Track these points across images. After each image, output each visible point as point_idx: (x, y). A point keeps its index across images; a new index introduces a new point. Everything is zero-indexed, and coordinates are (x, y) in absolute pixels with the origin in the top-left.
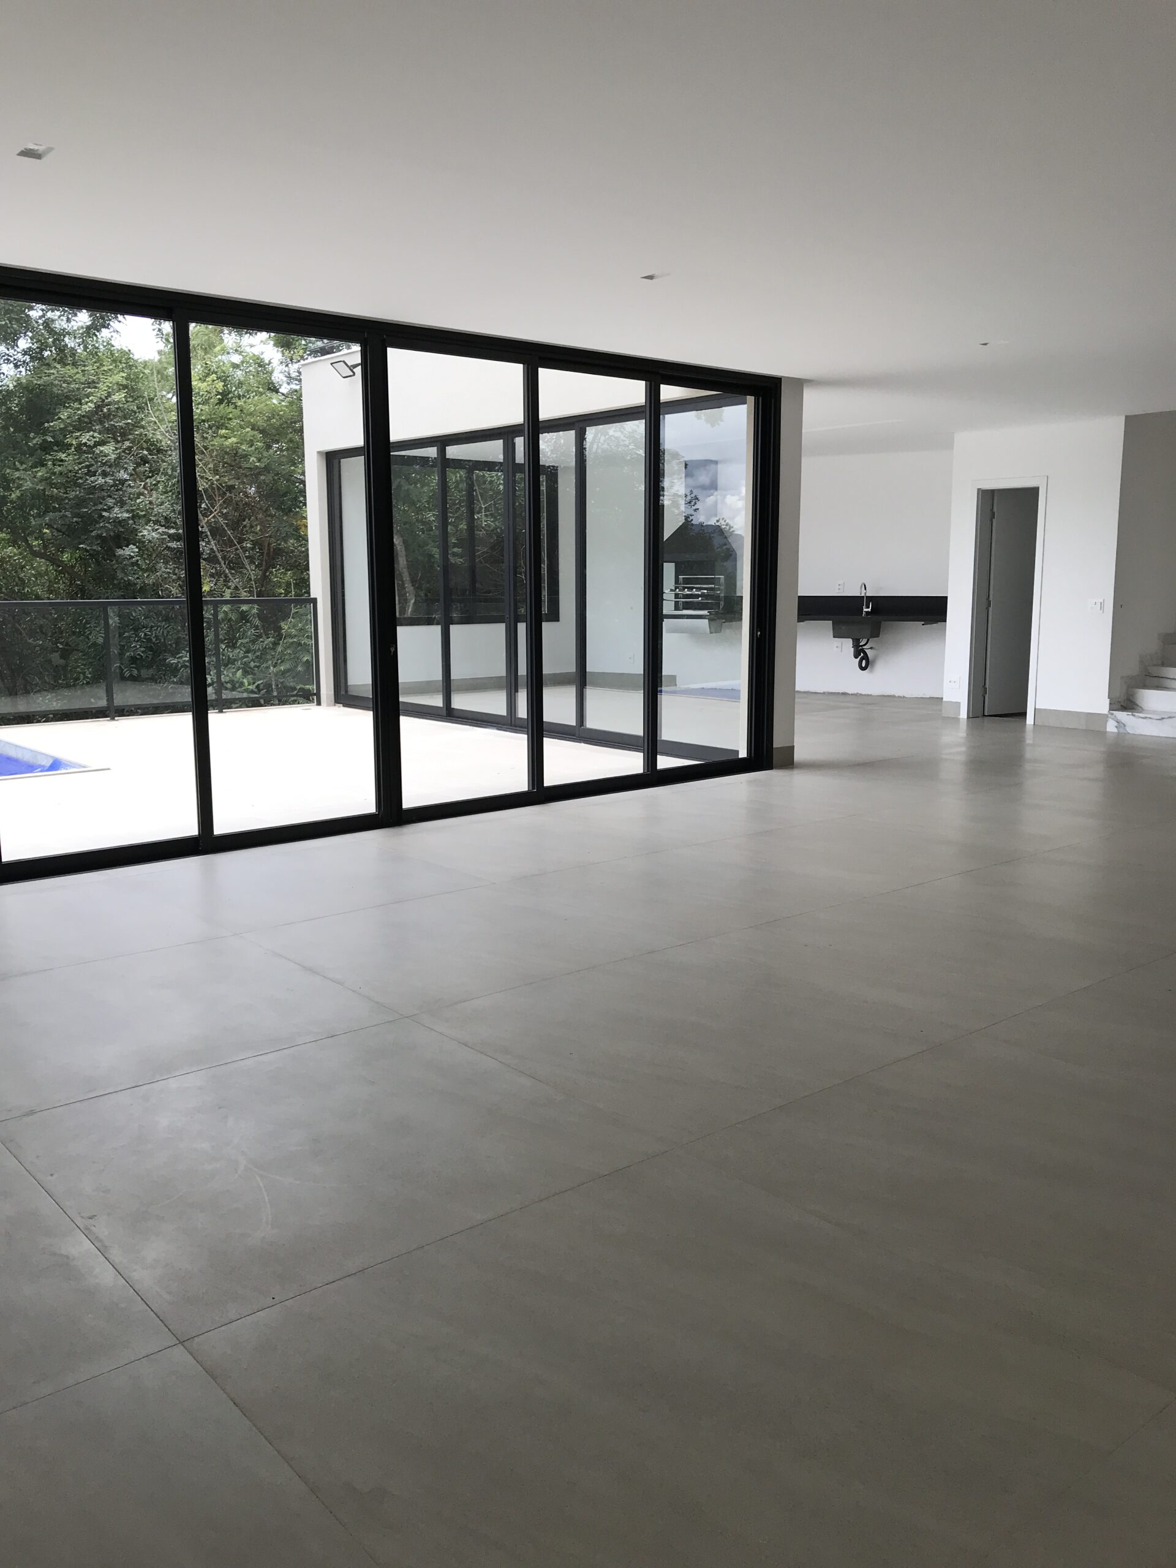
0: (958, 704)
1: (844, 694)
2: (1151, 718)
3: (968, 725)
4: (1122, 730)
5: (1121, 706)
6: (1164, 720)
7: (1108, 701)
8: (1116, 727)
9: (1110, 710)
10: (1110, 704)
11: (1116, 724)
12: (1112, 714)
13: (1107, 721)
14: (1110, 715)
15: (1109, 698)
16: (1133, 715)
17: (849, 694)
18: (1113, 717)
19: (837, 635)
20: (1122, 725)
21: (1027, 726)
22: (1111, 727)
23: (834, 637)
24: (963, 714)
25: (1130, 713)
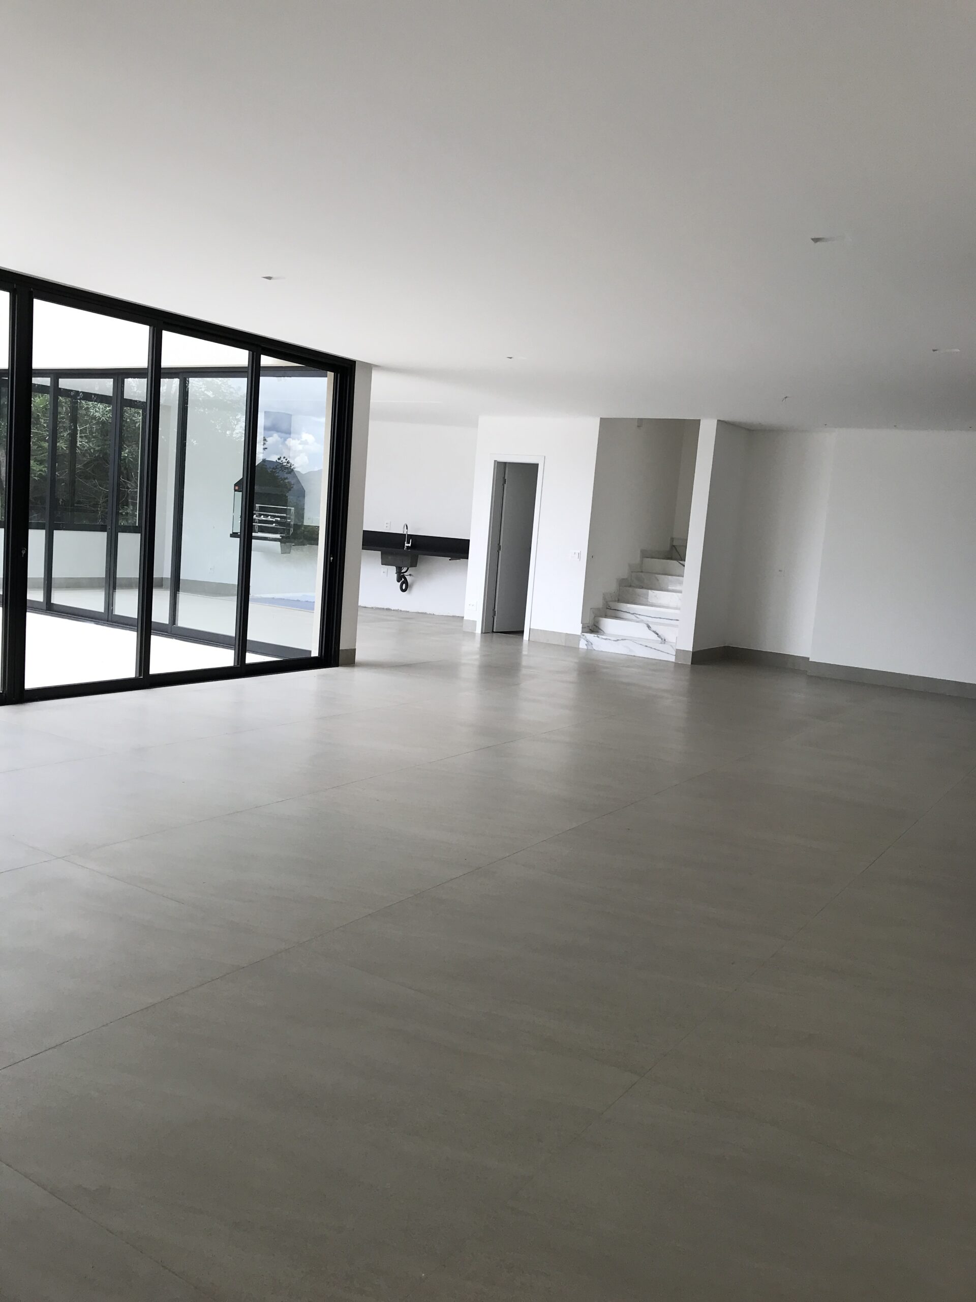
0: (474, 622)
1: (388, 609)
2: (610, 640)
3: (481, 637)
4: (590, 648)
5: (590, 630)
6: (619, 641)
7: (581, 625)
8: (586, 645)
9: (582, 632)
10: (582, 628)
11: (586, 643)
12: (583, 635)
13: (580, 640)
14: (582, 636)
15: (582, 623)
16: (598, 637)
17: (392, 610)
18: (584, 637)
19: (384, 563)
20: (590, 644)
21: (524, 641)
22: (583, 645)
23: (382, 564)
24: (479, 630)
25: (596, 635)
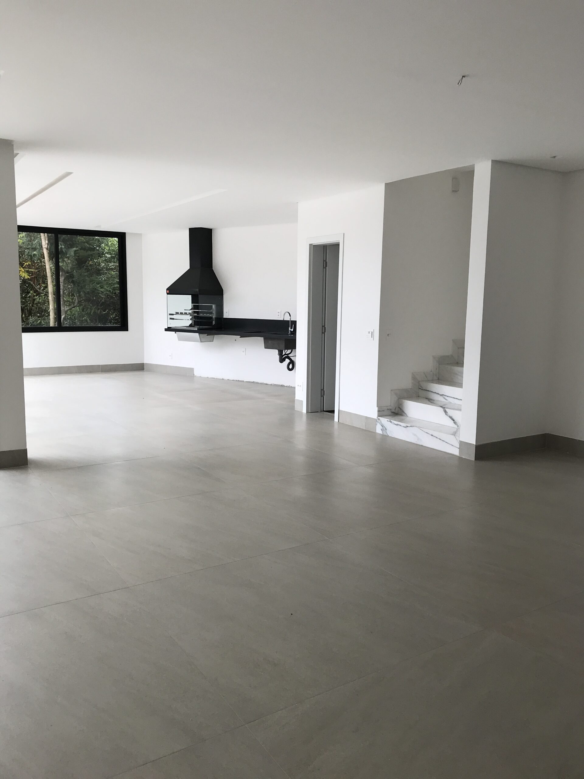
0: (302, 401)
2: (400, 425)
3: (307, 417)
4: (385, 434)
5: (392, 412)
6: (408, 428)
7: (376, 409)
8: (382, 430)
9: (379, 416)
10: (379, 411)
11: (381, 427)
12: (379, 419)
13: (376, 424)
14: (378, 420)
15: (377, 407)
16: (391, 422)
18: (379, 421)
19: (267, 347)
20: (385, 429)
21: (335, 422)
22: (379, 430)
23: (265, 348)
24: (304, 411)
25: (389, 420)
